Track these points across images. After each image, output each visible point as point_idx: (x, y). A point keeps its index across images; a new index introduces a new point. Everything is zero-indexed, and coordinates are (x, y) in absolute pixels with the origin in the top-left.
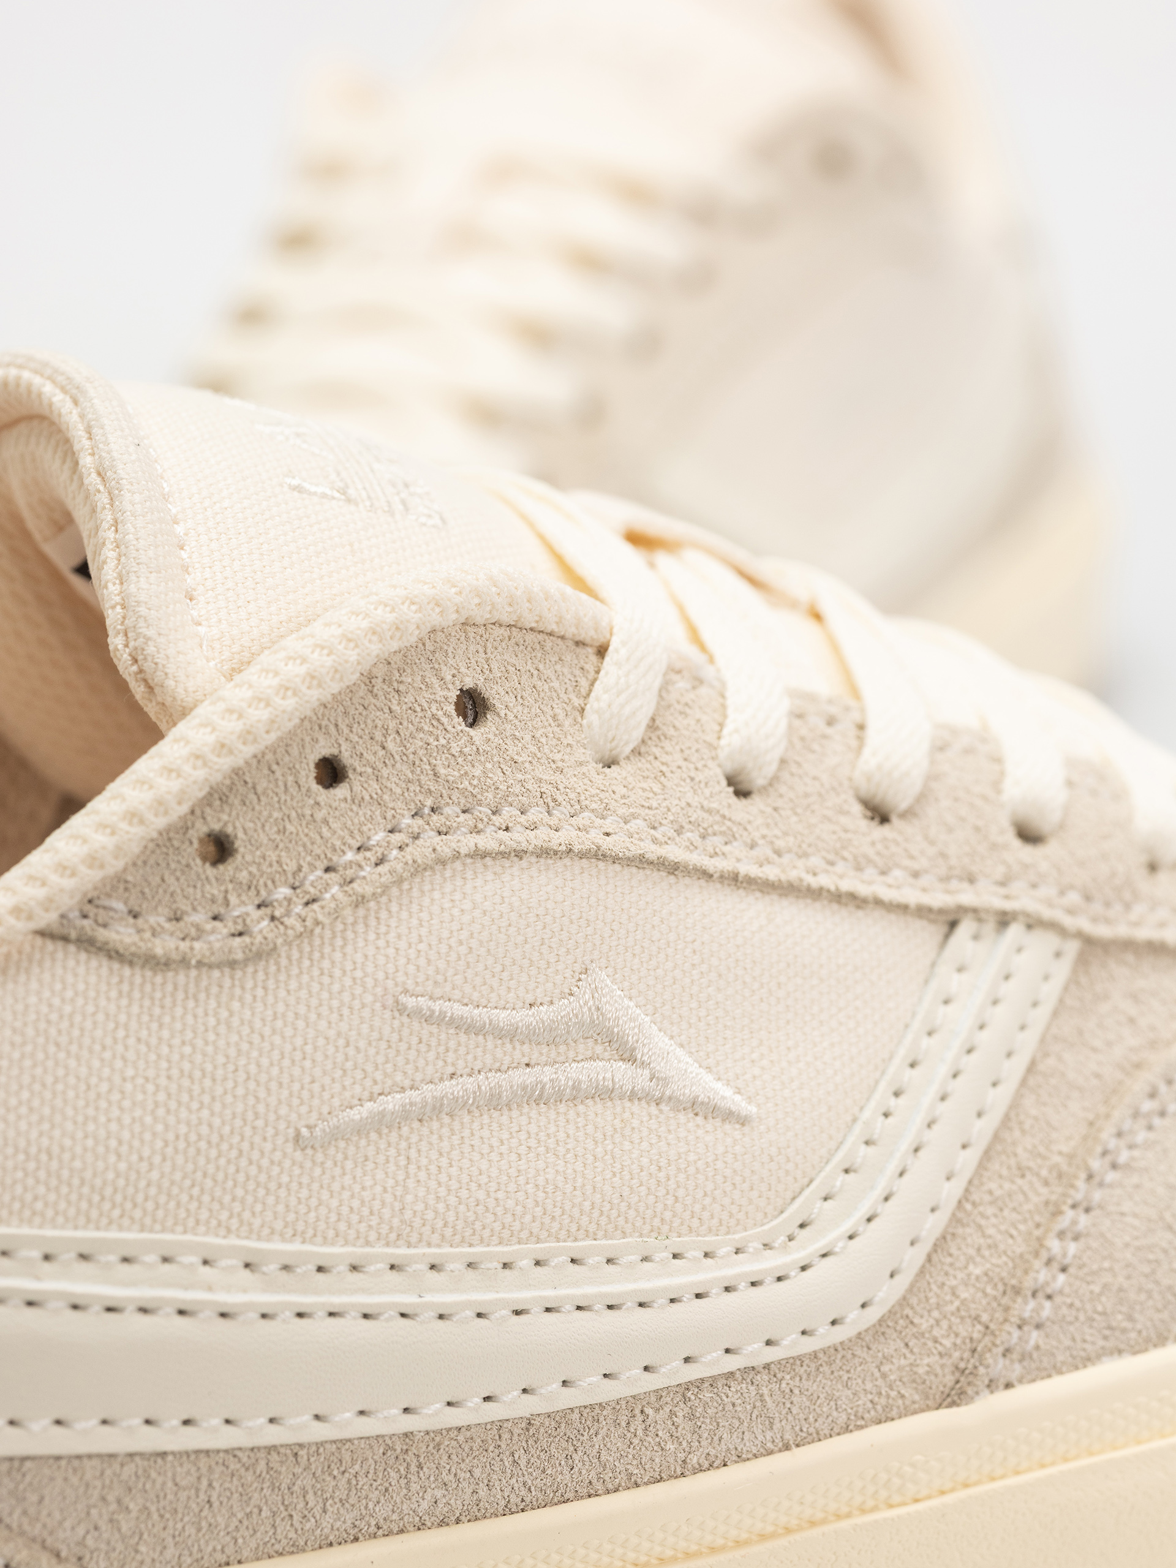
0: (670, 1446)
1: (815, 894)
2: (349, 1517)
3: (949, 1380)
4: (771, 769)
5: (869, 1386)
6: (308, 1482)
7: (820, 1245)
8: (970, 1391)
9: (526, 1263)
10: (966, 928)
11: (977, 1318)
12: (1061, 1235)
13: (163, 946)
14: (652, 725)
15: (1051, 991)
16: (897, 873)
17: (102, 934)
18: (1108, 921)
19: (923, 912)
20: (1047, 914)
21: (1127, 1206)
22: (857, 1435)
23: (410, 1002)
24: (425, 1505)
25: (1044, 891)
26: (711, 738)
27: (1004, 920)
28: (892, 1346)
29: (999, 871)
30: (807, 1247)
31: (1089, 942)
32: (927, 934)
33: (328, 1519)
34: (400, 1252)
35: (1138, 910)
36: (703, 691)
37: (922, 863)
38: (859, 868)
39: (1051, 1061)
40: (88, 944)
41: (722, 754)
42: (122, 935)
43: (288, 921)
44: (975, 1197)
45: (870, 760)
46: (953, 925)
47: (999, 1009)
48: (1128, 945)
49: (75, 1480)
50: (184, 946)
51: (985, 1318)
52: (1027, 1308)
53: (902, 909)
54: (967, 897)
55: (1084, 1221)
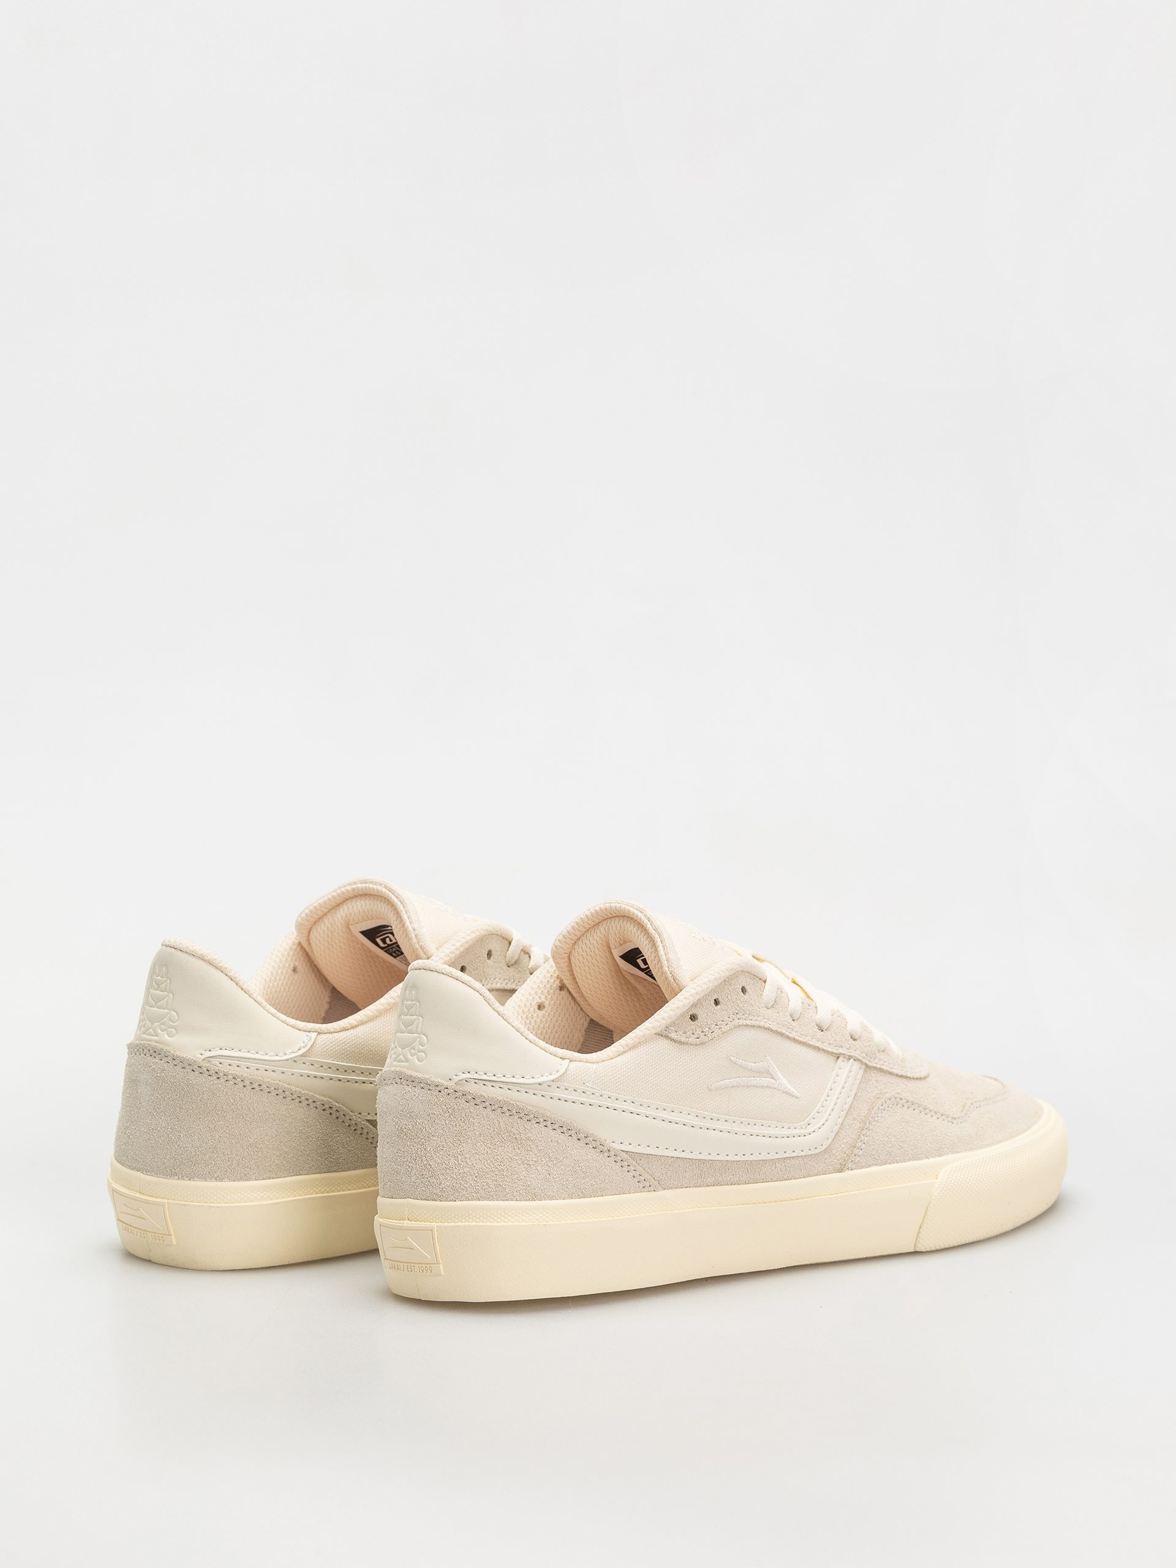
0: (780, 1173)
1: (809, 1046)
2: (713, 1179)
3: (839, 1166)
4: (798, 1016)
5: (822, 1165)
6: (706, 1170)
7: (813, 1129)
8: (844, 1169)
9: (752, 1124)
10: (841, 1059)
11: (845, 1152)
12: (863, 1135)
13: (683, 1039)
14: (775, 1002)
15: (859, 1076)
16: (825, 1043)
17: (670, 1035)
18: (871, 1062)
19: (832, 1053)
20: (860, 1058)
21: (878, 1131)
22: (819, 1176)
23: (732, 1058)
24: (729, 1179)
25: (857, 1052)
26: (787, 1005)
27: (850, 1057)
28: (827, 1156)
29: (848, 1046)
30: (810, 1129)
31: (867, 1066)
32: (832, 1059)
33: (708, 1180)
34: (727, 1117)
35: (876, 1061)
36: (783, 994)
37: (831, 1042)
38: (818, 1041)
39: (860, 1094)
40: (667, 1037)
41: (789, 1010)
42: (673, 1035)
43: (709, 1036)
44: (844, 1123)
45: (819, 1016)
46: (838, 1057)
47: (849, 1079)
48: (875, 1068)
49: (659, 1162)
50: (687, 1039)
51: (847, 1152)
52: (856, 1151)
53: (828, 1052)
54: (841, 1051)
55: (868, 1133)
